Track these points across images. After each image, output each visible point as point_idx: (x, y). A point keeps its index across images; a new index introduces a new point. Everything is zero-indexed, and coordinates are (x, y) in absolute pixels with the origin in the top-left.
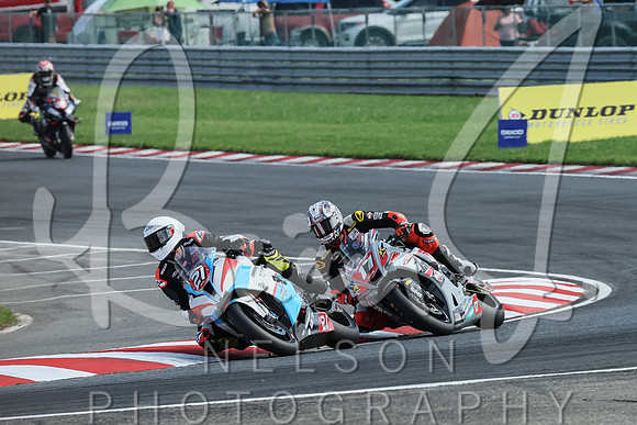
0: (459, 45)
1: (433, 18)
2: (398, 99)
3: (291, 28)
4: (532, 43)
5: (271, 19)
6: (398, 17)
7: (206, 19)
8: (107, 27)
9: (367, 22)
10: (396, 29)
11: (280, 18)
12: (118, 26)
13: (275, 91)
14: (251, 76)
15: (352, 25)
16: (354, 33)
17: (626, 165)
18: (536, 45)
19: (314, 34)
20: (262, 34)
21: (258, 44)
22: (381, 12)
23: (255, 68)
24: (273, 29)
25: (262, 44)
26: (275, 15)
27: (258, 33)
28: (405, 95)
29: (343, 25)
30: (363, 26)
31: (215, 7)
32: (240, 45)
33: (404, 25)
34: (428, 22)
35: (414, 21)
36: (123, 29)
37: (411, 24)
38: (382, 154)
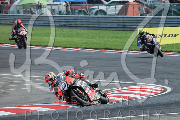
0: (126, 15)
1: (118, 7)
2: (107, 31)
3: (75, 10)
4: (148, 15)
5: (69, 7)
6: (108, 7)
7: (50, 7)
8: (20, 9)
9: (98, 8)
10: (107, 10)
11: (72, 7)
12: (23, 9)
13: (70, 29)
14: (63, 24)
15: (94, 9)
16: (94, 11)
17: (176, 52)
18: (149, 16)
19: (82, 11)
20: (66, 12)
21: (65, 15)
22: (102, 5)
23: (64, 22)
24: (70, 10)
25: (67, 15)
26: (70, 6)
27: (65, 11)
28: (109, 30)
29: (91, 9)
30: (97, 9)
31: (52, 3)
32: (60, 15)
33: (109, 9)
34: (117, 8)
35: (112, 8)
36: (25, 10)
37: (111, 9)
38: (103, 48)
